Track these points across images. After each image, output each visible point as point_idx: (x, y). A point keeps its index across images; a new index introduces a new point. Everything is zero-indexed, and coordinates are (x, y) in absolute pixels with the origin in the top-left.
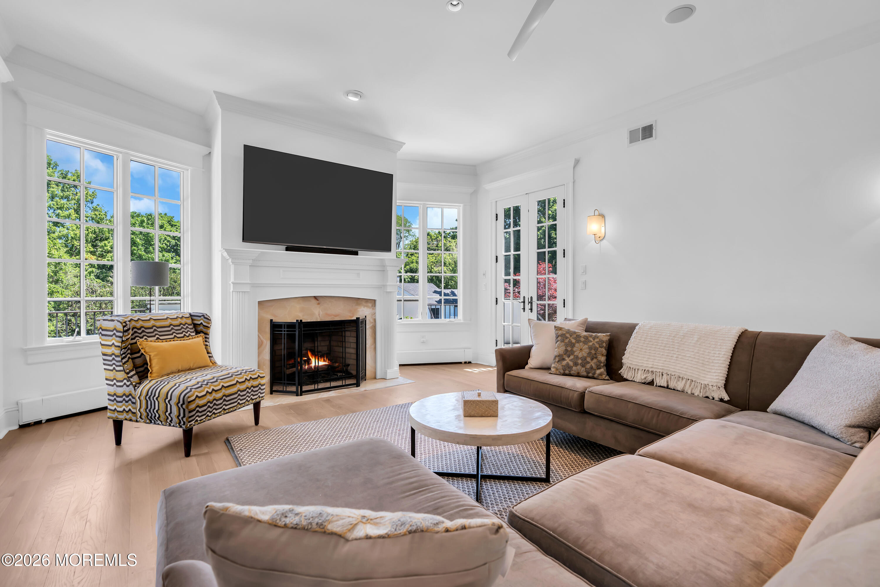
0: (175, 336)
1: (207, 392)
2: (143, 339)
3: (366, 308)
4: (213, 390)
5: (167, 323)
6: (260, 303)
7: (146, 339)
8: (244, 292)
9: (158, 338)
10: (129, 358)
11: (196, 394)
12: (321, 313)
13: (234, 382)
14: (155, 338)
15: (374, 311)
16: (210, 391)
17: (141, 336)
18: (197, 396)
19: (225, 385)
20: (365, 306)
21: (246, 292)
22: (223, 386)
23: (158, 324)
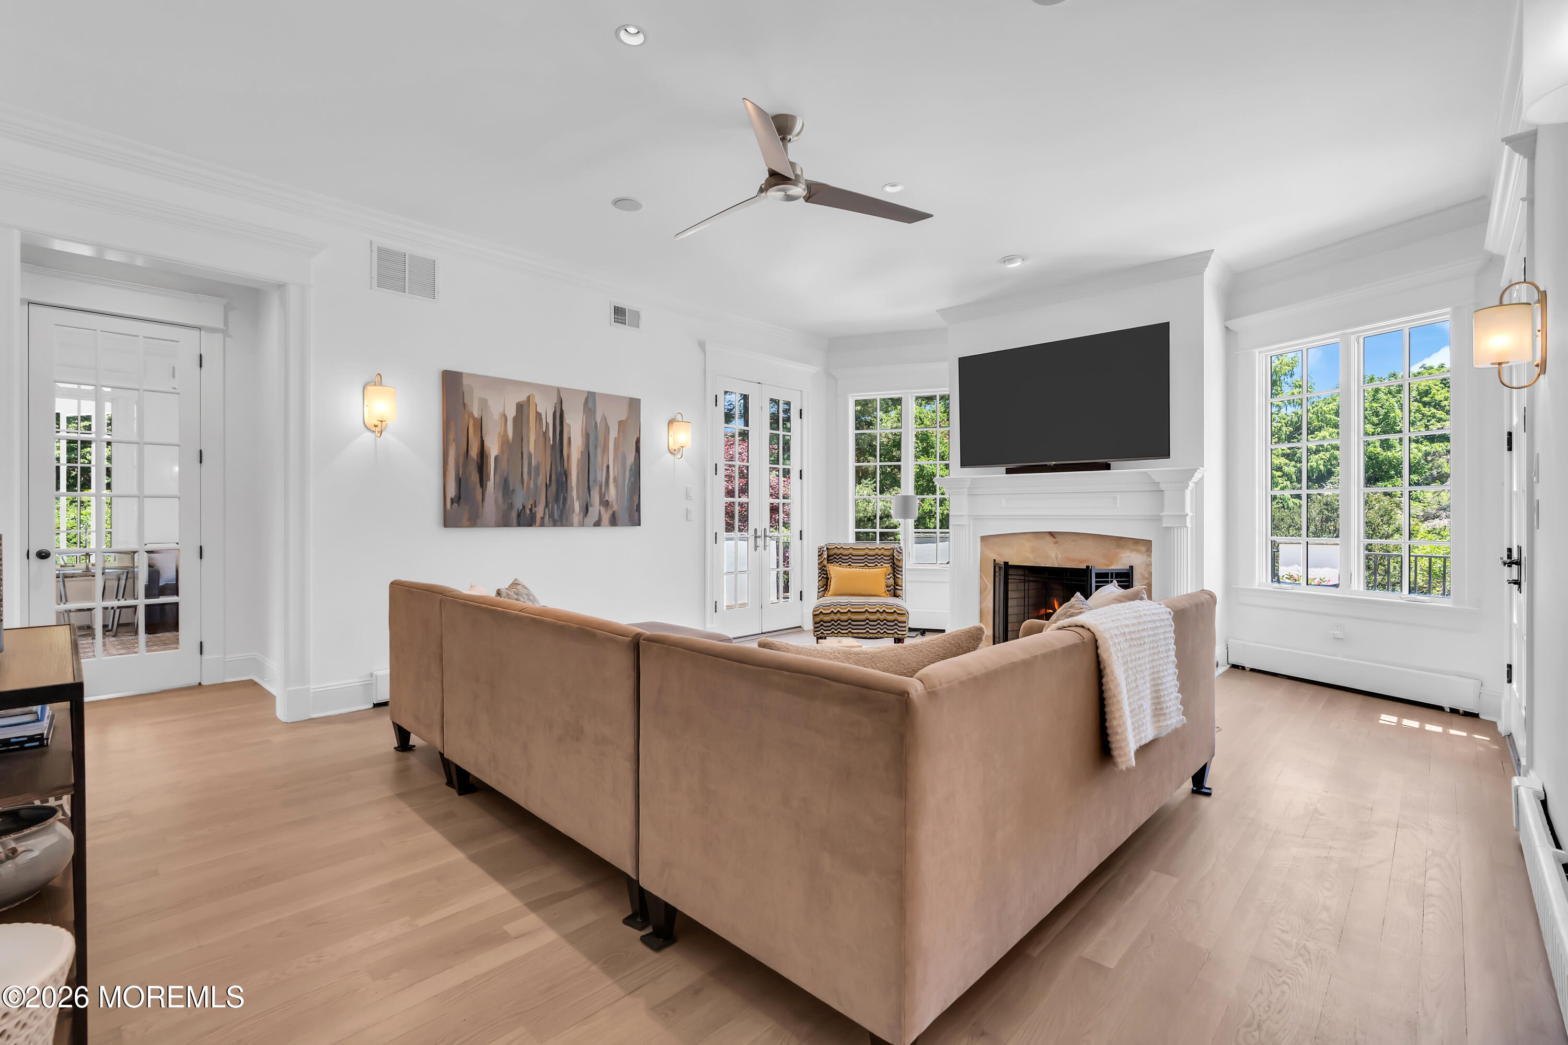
0: (866, 565)
1: (832, 611)
2: (838, 564)
3: (1134, 552)
4: (838, 611)
5: (863, 553)
6: (983, 539)
7: (840, 564)
8: (960, 525)
9: (850, 565)
10: (823, 577)
11: (822, 610)
12: (1059, 556)
13: (864, 610)
14: (847, 564)
15: (1149, 559)
16: (835, 611)
17: (837, 561)
18: (821, 612)
19: (852, 610)
20: (1132, 551)
21: (962, 525)
22: (849, 611)
23: (855, 553)
